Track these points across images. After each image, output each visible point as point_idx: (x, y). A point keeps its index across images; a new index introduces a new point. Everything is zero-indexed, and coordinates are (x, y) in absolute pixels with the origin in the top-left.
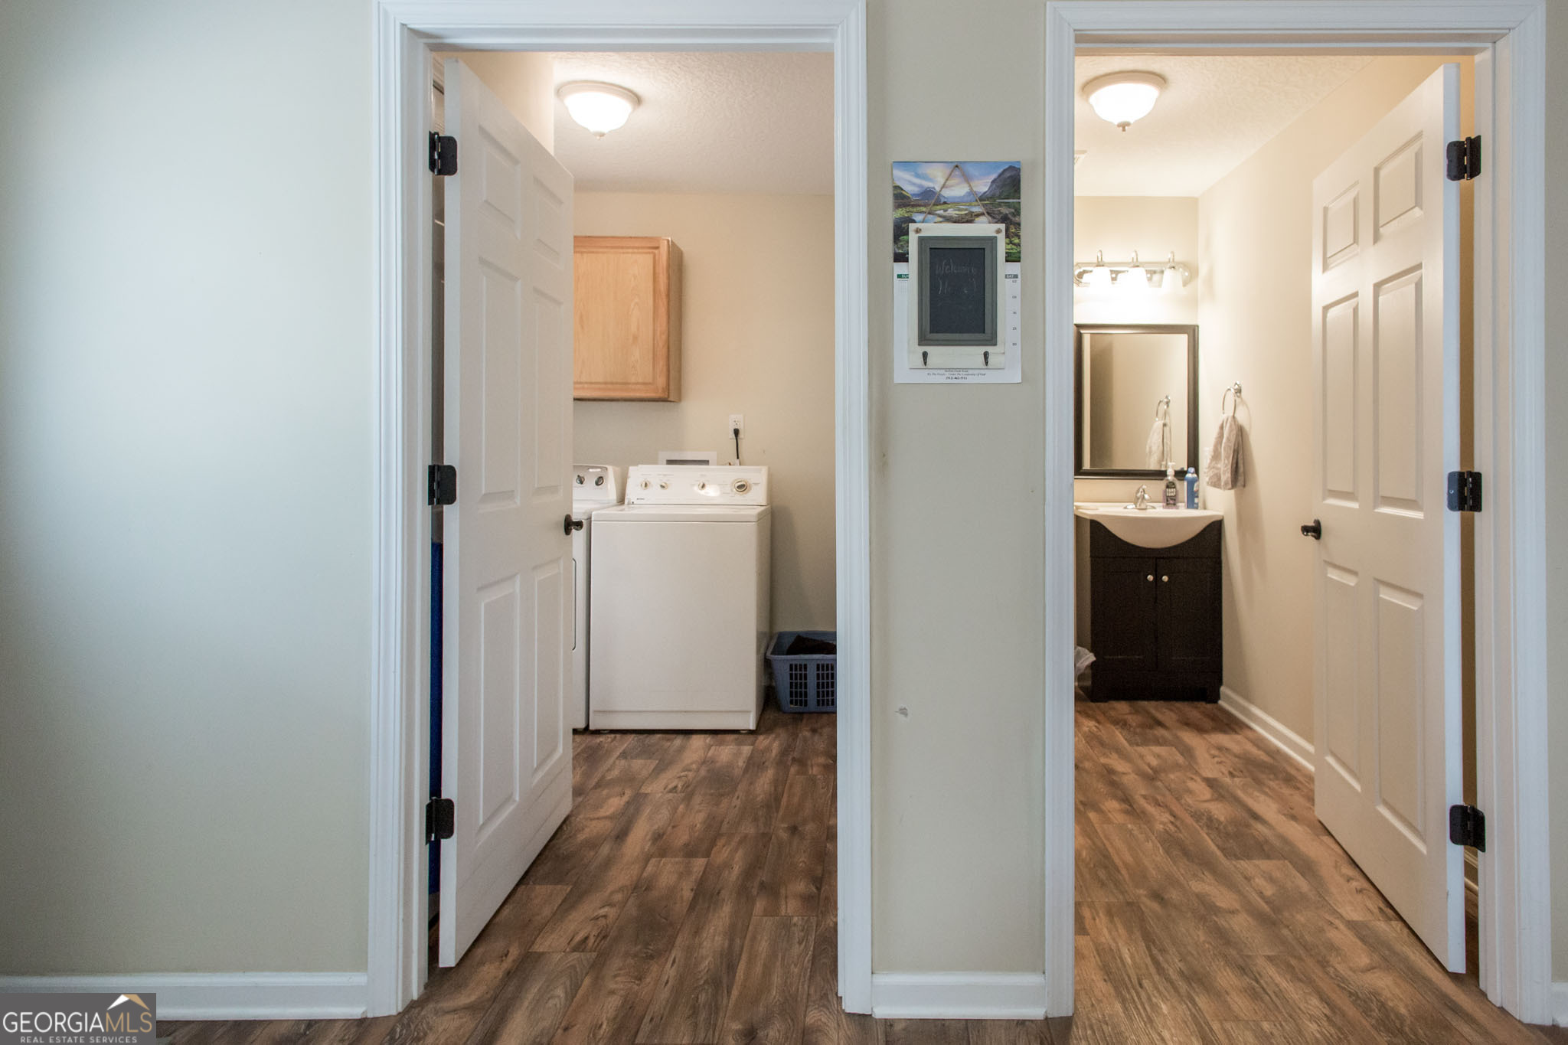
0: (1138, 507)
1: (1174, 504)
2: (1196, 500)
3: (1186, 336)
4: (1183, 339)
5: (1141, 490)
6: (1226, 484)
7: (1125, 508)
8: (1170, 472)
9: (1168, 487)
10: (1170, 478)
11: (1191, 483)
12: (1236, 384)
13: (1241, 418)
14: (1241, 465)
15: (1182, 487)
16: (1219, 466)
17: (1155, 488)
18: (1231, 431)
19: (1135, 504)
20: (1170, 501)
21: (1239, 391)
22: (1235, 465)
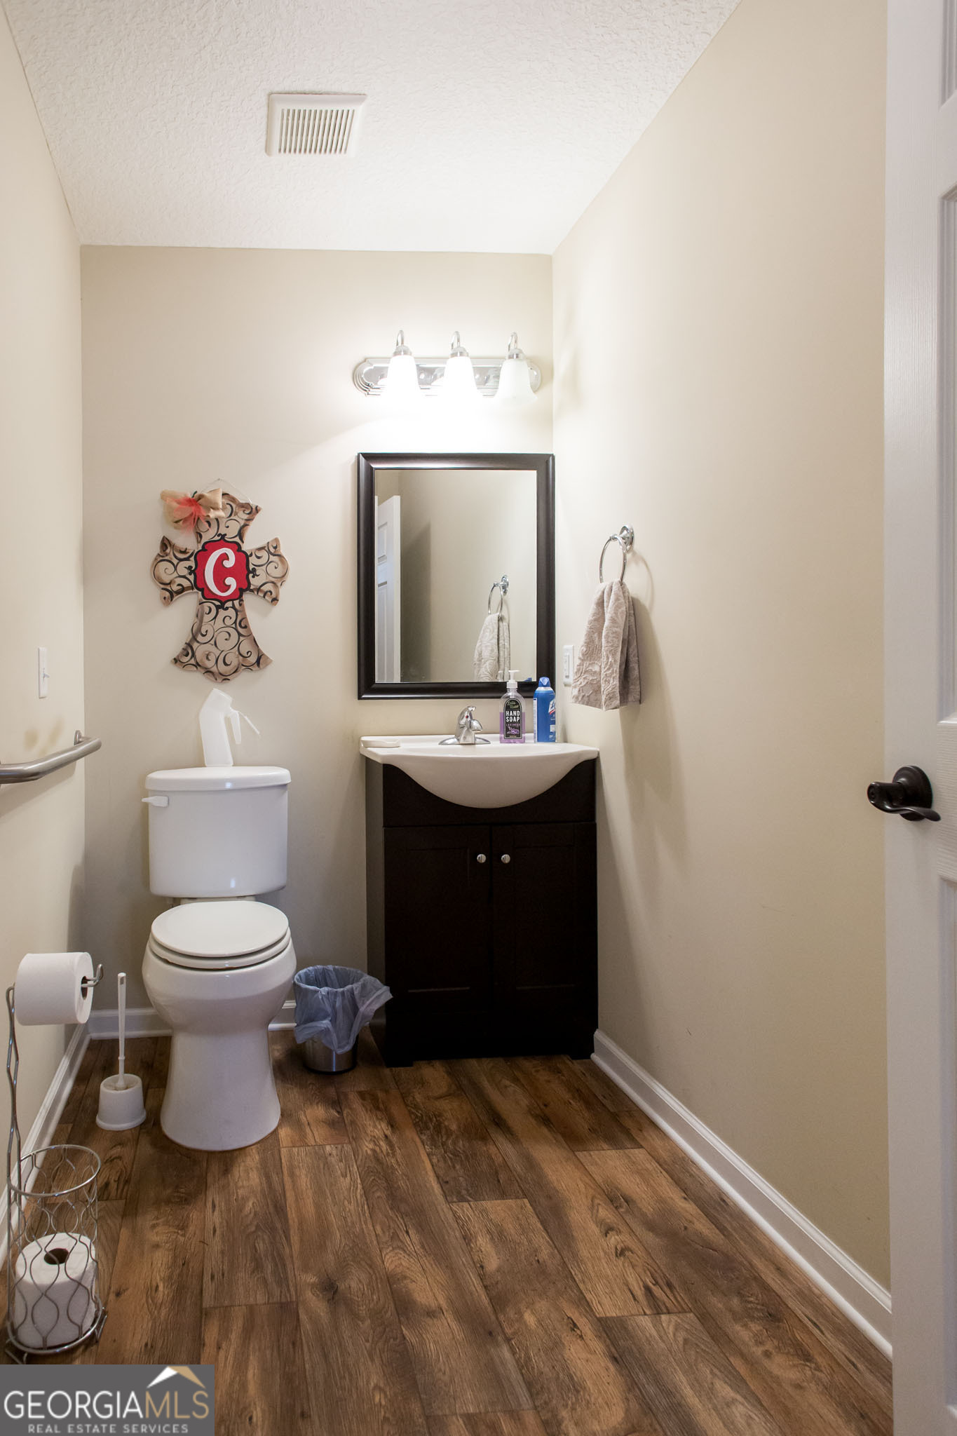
0: (462, 742)
1: (518, 736)
2: (552, 728)
3: (534, 473)
4: (529, 478)
5: (466, 714)
6: (610, 698)
7: (442, 743)
8: (512, 685)
9: (508, 708)
10: (512, 693)
11: (545, 701)
12: (624, 528)
13: (636, 584)
14: (634, 665)
15: (530, 708)
16: (596, 668)
17: (488, 711)
18: (617, 607)
19: (458, 737)
20: (512, 731)
21: (630, 541)
22: (624, 667)
